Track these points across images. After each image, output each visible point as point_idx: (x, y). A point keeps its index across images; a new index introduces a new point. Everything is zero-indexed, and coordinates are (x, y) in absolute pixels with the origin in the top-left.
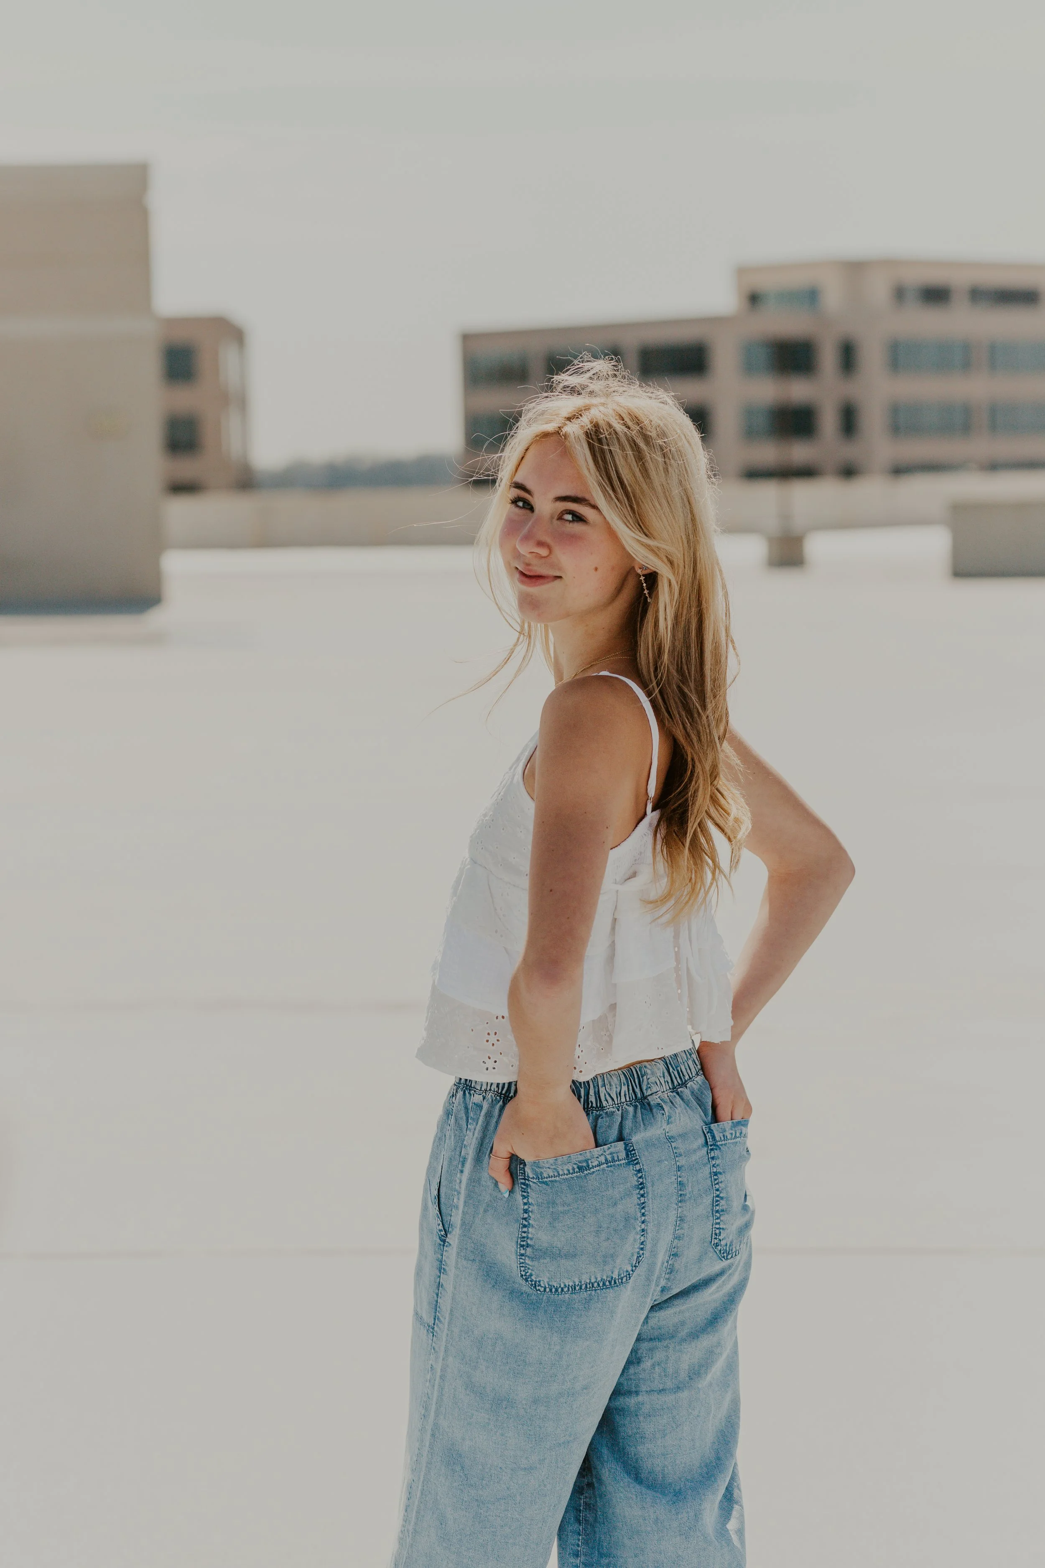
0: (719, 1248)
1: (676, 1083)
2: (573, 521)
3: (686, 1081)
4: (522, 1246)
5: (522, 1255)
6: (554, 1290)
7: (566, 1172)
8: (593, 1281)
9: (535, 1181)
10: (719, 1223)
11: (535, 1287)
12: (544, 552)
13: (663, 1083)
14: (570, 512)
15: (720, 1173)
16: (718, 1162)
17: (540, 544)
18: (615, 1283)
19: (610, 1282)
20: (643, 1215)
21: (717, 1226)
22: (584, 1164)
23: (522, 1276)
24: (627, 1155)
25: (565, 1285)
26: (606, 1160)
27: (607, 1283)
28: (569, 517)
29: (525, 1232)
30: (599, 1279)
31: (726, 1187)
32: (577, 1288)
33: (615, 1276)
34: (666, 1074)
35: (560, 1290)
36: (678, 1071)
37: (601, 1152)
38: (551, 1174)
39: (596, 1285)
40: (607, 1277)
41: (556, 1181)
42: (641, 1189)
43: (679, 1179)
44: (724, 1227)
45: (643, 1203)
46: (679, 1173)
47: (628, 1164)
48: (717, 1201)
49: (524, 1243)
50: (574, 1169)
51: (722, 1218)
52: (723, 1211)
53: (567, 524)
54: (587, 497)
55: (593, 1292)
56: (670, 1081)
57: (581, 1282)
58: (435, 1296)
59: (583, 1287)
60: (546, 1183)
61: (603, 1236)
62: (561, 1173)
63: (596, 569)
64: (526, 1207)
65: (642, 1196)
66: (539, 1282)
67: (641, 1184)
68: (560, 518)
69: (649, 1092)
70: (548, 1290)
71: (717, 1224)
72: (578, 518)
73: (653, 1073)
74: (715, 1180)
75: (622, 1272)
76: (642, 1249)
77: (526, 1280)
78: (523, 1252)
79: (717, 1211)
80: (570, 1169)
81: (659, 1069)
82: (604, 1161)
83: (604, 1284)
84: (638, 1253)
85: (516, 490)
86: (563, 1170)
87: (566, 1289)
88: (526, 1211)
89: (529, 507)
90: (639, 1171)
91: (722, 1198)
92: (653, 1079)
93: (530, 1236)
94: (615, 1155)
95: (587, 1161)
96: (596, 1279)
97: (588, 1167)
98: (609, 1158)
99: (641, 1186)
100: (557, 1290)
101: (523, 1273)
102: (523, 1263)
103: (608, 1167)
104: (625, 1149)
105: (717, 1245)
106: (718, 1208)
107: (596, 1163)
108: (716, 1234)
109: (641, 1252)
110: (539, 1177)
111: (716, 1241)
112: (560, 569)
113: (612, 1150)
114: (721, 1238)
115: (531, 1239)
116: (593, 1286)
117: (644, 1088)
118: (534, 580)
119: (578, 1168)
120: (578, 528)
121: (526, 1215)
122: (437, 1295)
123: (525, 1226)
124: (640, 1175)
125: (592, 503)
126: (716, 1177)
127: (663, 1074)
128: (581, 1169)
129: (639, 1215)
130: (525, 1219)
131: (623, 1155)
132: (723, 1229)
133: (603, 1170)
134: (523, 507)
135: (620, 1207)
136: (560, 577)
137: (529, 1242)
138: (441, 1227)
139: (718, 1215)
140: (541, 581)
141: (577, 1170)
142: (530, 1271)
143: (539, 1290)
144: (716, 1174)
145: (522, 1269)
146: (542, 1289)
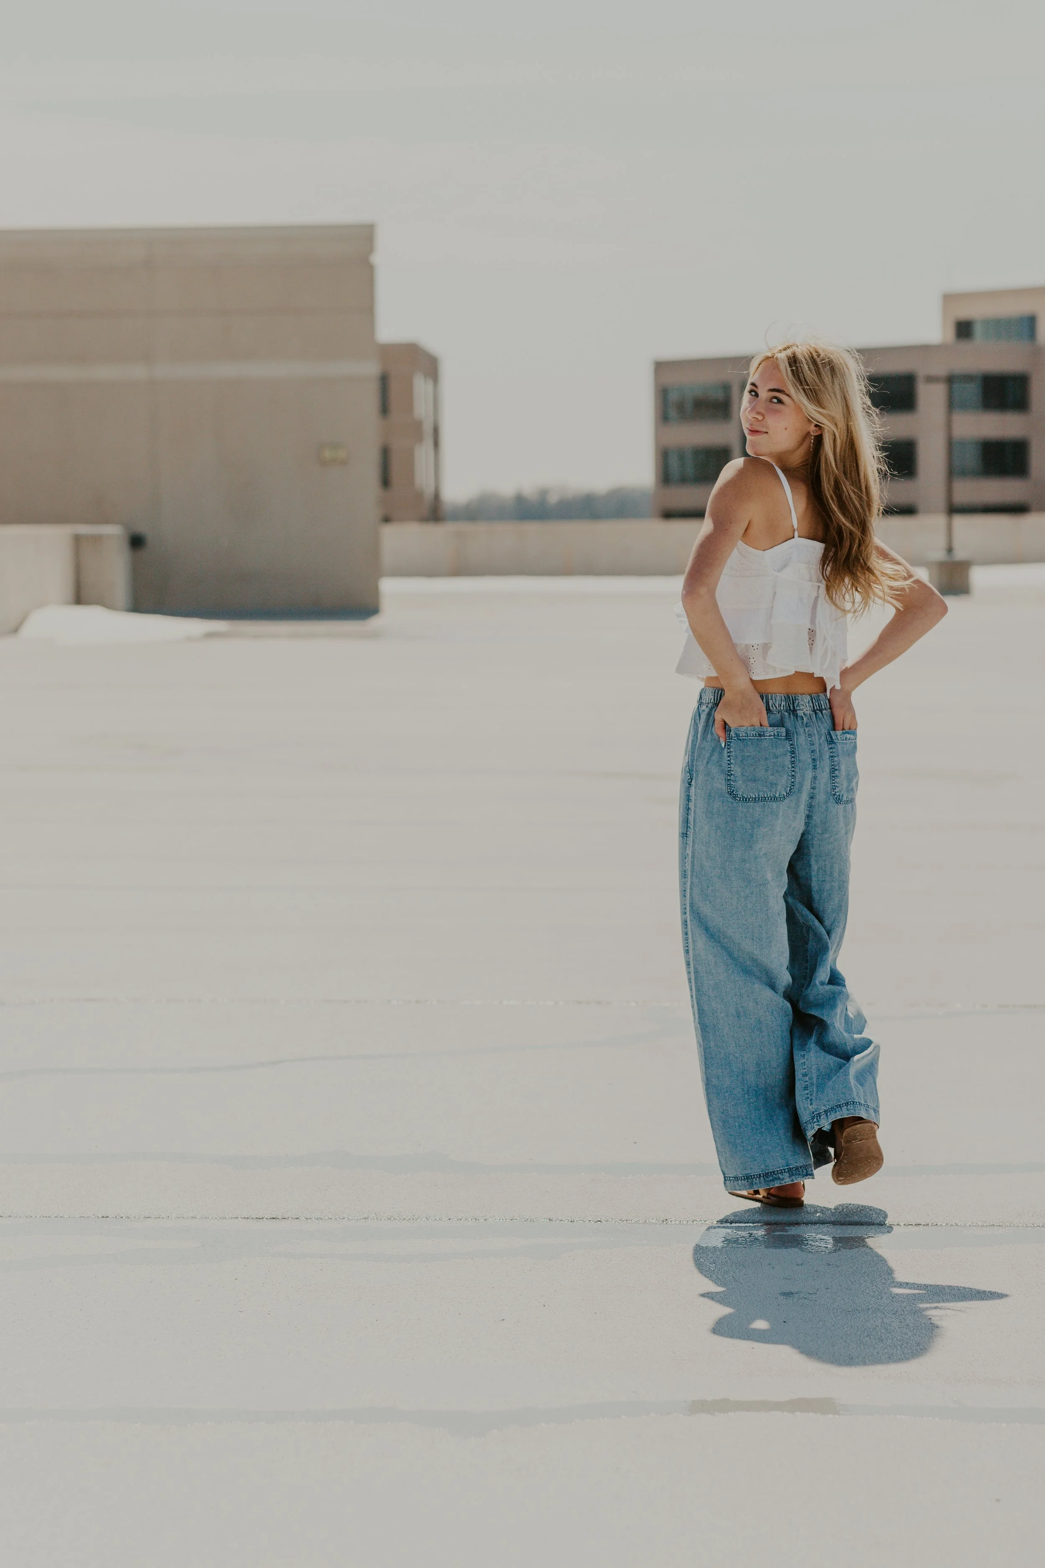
0: (836, 796)
1: (816, 708)
2: (778, 403)
3: (822, 709)
4: (728, 775)
5: (728, 780)
6: (744, 799)
7: (751, 735)
8: (766, 796)
9: (735, 738)
10: (834, 783)
11: (735, 798)
12: (760, 418)
13: (808, 706)
14: (775, 398)
15: (835, 757)
16: (834, 750)
17: (758, 413)
18: (777, 799)
19: (774, 799)
20: (793, 767)
21: (833, 785)
22: (762, 733)
23: (728, 792)
24: (786, 735)
25: (751, 797)
26: (774, 734)
27: (773, 799)
28: (775, 401)
29: (729, 768)
30: (769, 796)
31: (839, 764)
32: (757, 799)
33: (777, 795)
34: (811, 702)
35: (748, 799)
36: (818, 703)
37: (772, 730)
38: (744, 735)
39: (767, 799)
40: (773, 795)
41: (746, 739)
42: (792, 754)
43: (813, 757)
44: (838, 785)
45: (793, 761)
46: (812, 754)
47: (786, 739)
48: (832, 771)
49: (729, 773)
50: (756, 734)
51: (836, 780)
52: (836, 776)
53: (775, 405)
54: (784, 389)
55: (766, 803)
56: (812, 706)
57: (759, 796)
58: (687, 815)
59: (760, 799)
60: (740, 740)
61: (770, 772)
62: (749, 735)
63: (786, 429)
64: (729, 754)
65: (793, 757)
66: (737, 795)
67: (793, 751)
68: (771, 401)
69: (798, 708)
70: (741, 799)
71: (833, 783)
72: (780, 401)
73: (802, 700)
74: (832, 760)
75: (781, 794)
76: (793, 786)
77: (731, 794)
78: (729, 778)
79: (833, 777)
80: (754, 734)
81: (806, 698)
82: (773, 735)
83: (771, 799)
84: (790, 787)
85: (751, 386)
86: (750, 734)
87: (751, 800)
88: (729, 756)
89: (757, 395)
90: (792, 744)
91: (836, 770)
92: (802, 703)
93: (732, 769)
94: (780, 733)
95: (764, 732)
96: (767, 795)
97: (764, 735)
98: (776, 734)
99: (793, 752)
100: (746, 800)
101: (729, 790)
102: (729, 784)
103: (774, 738)
104: (786, 732)
105: (834, 795)
106: (833, 775)
107: (768, 735)
108: (833, 789)
109: (792, 787)
110: (737, 735)
111: (834, 793)
112: (767, 428)
113: (778, 730)
114: (836, 791)
115: (733, 771)
116: (765, 799)
117: (795, 706)
118: (753, 432)
119: (759, 735)
120: (779, 406)
121: (729, 759)
122: (688, 814)
123: (729, 764)
124: (792, 746)
125: (787, 393)
126: (832, 759)
127: (809, 702)
128: (760, 735)
129: (790, 766)
130: (729, 760)
131: (784, 734)
132: (837, 786)
133: (771, 739)
134: (755, 395)
135: (780, 760)
136: (767, 433)
137: (732, 772)
138: (689, 777)
139: (833, 778)
140: (758, 433)
141: (757, 735)
142: (733, 788)
143: (737, 800)
144: (832, 757)
145: (729, 788)
146: (739, 799)
